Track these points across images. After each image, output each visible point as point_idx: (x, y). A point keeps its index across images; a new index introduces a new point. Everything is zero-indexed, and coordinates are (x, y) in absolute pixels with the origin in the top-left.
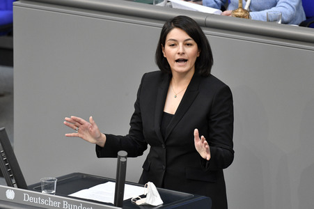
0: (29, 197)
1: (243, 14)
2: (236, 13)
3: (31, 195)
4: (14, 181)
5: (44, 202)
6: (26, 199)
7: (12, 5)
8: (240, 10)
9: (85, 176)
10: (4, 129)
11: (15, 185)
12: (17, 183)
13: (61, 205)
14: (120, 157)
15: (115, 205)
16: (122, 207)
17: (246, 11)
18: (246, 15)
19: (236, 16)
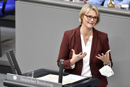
0: (23, 79)
1: (112, 6)
2: (109, 6)
3: (24, 78)
4: (16, 72)
5: (29, 81)
6: (22, 80)
7: (15, 2)
8: (111, 4)
9: (46, 70)
10: (12, 50)
11: (17, 74)
12: (17, 73)
13: (36, 82)
14: (61, 62)
15: (59, 82)
16: (62, 83)
17: (113, 5)
18: (113, 6)
19: (109, 7)
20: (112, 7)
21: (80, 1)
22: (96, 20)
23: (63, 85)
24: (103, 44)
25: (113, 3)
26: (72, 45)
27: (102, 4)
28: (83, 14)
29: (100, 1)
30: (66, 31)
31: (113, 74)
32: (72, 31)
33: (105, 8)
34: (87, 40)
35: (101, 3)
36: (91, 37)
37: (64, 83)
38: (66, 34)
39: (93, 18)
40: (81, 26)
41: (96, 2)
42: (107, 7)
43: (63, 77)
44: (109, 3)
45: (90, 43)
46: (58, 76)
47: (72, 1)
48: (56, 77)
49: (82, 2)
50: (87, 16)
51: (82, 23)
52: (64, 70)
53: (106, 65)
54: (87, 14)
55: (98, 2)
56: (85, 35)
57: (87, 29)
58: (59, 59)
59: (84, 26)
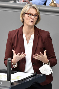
8: (53, 3)
14: (8, 61)
15: (7, 80)
16: (10, 81)
17: (55, 4)
18: (55, 5)
19: (51, 6)
20: (54, 6)
21: (24, 2)
22: (37, 17)
23: (11, 82)
24: (44, 41)
25: (55, 2)
26: (15, 44)
27: (45, 4)
28: (24, 14)
29: (43, 1)
30: (10, 31)
31: (52, 72)
33: (48, 7)
34: (29, 38)
35: (43, 3)
39: (34, 15)
41: (39, 2)
42: (49, 6)
43: (11, 75)
44: (51, 3)
45: (31, 41)
46: (6, 74)
47: (16, 2)
48: (4, 76)
49: (25, 2)
50: (28, 14)
51: (23, 22)
52: (12, 68)
53: (45, 64)
54: (27, 12)
55: (41, 2)
57: (28, 28)
58: (5, 58)
59: (26, 25)
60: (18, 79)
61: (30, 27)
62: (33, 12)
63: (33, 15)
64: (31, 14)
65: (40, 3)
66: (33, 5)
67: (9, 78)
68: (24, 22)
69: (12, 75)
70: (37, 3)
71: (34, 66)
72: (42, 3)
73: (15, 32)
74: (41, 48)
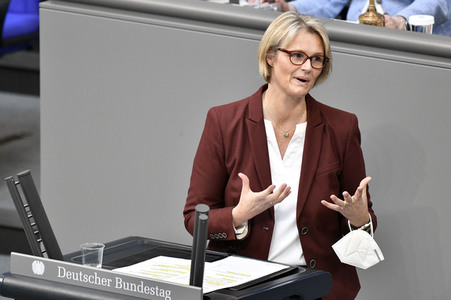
0: (66, 272)
1: (375, 19)
2: (366, 19)
3: (68, 269)
4: (43, 248)
5: (87, 279)
6: (62, 275)
7: (39, 8)
9: (146, 242)
10: (29, 173)
11: (45, 254)
12: (47, 251)
13: (113, 284)
14: (199, 213)
15: (191, 284)
16: (201, 286)
17: (380, 16)
18: (380, 21)
19: (365, 23)
20: (376, 24)
23: (205, 292)
25: (380, 10)
26: (236, 155)
27: (343, 15)
28: (273, 49)
29: (336, 5)
30: (215, 108)
31: (382, 258)
32: (235, 106)
33: (352, 26)
35: (338, 10)
36: (301, 129)
37: (208, 287)
38: (214, 119)
40: (265, 88)
41: (320, 7)
43: (207, 264)
44: (364, 11)
45: (297, 149)
46: (188, 263)
47: (238, 3)
48: (180, 267)
49: (271, 5)
50: (290, 54)
53: (355, 228)
54: (288, 46)
55: (327, 6)
56: (281, 120)
57: (286, 101)
58: (187, 206)
59: (278, 90)
60: (230, 281)
61: (293, 99)
62: (310, 45)
63: (308, 58)
64: (299, 54)
65: (326, 11)
66: (311, 22)
67: (197, 278)
68: (273, 76)
69: (208, 266)
70: (315, 10)
71: (305, 238)
72: (331, 11)
73: (236, 110)
74: (330, 176)
